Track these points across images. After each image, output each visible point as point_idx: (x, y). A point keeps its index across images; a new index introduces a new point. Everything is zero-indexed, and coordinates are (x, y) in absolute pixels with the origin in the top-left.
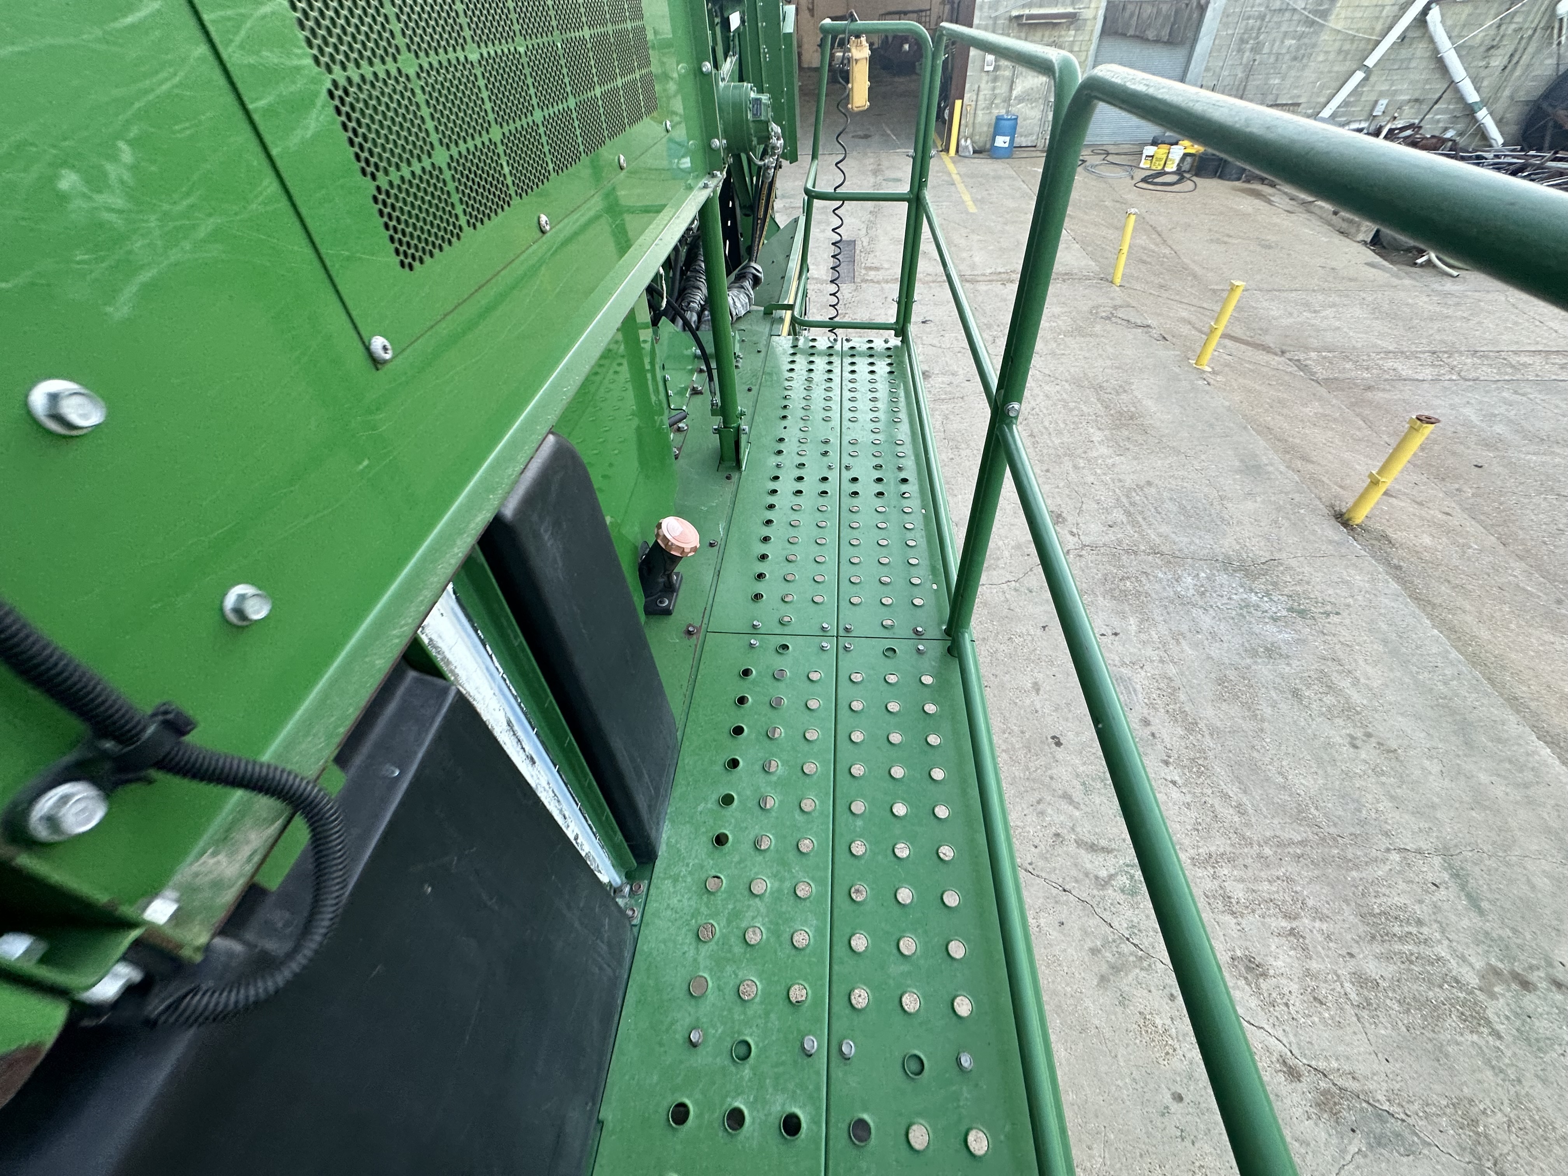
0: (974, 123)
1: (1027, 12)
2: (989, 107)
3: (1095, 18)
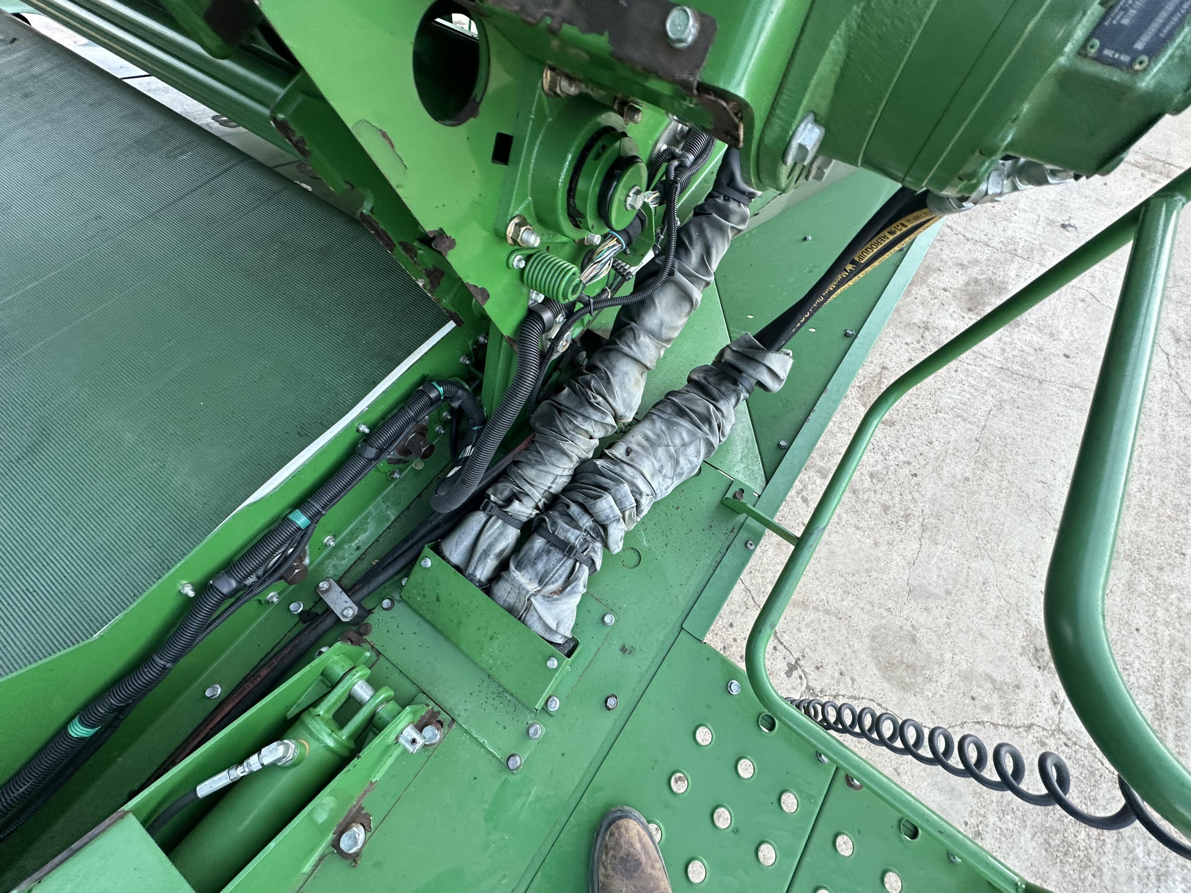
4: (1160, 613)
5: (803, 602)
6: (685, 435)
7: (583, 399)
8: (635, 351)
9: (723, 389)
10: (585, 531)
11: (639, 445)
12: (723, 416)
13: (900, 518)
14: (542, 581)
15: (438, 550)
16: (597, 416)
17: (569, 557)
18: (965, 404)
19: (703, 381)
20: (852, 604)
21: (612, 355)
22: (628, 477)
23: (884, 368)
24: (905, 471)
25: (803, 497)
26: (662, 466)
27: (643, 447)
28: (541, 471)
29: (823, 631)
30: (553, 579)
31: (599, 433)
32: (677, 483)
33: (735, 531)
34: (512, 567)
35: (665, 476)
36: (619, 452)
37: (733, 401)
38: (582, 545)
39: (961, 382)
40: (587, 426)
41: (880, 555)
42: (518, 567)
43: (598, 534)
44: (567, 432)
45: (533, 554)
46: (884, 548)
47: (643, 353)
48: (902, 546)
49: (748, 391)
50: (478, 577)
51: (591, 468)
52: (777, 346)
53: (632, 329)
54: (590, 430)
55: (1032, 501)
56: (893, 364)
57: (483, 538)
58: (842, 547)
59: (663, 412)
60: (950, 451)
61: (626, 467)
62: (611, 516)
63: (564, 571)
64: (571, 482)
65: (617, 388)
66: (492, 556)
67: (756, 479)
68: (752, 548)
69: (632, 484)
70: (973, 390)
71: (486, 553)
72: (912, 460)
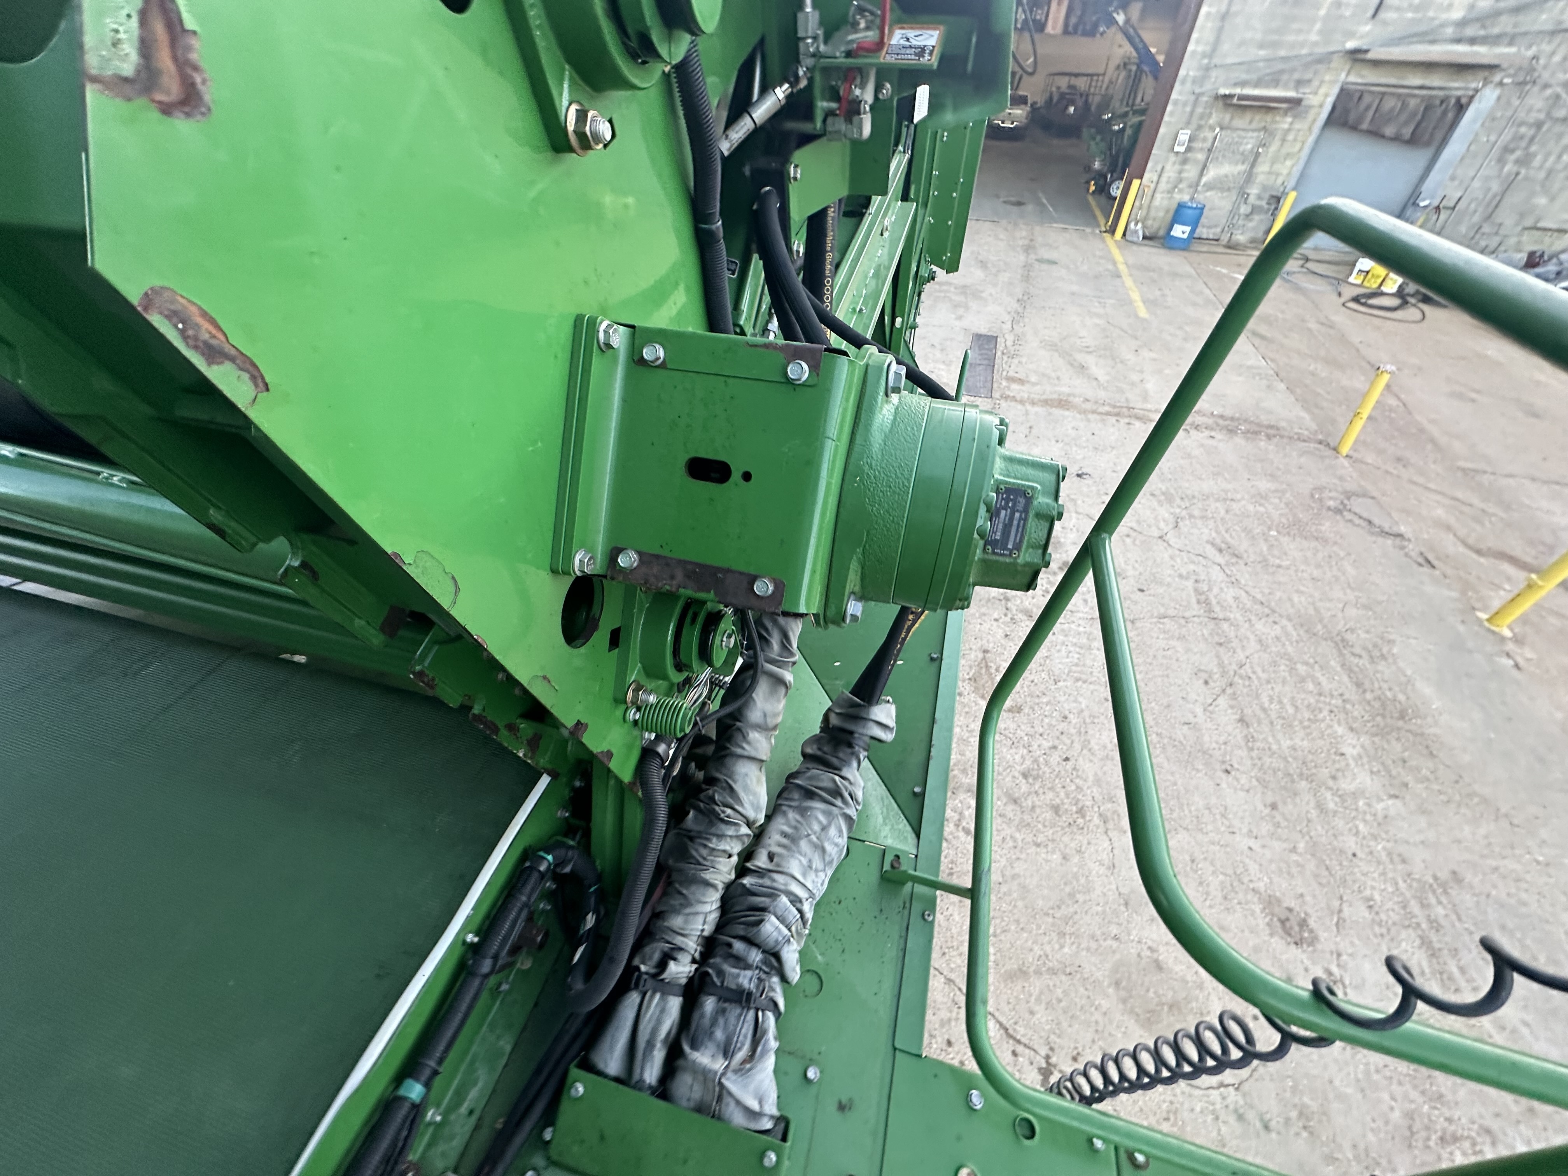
0: (1149, 207)
1: (1238, 91)
2: (1170, 192)
3: (1321, 106)
4: (1361, 827)
5: (1020, 970)
6: (821, 818)
7: (713, 818)
8: (749, 750)
9: (841, 755)
10: (757, 967)
11: (780, 845)
12: (851, 783)
13: (1075, 816)
14: (727, 1052)
15: (588, 1066)
16: (731, 831)
17: (749, 1009)
18: (1077, 665)
19: (819, 753)
20: (1074, 947)
21: (729, 761)
22: (782, 887)
23: (986, 652)
24: (1055, 758)
25: (964, 828)
26: (810, 861)
27: (784, 846)
28: (689, 914)
29: (1060, 1001)
30: (739, 1045)
31: (736, 848)
32: (830, 873)
33: (908, 905)
34: (686, 1048)
35: (816, 871)
36: (761, 861)
37: (855, 764)
38: (757, 987)
39: (1063, 643)
40: (724, 846)
41: (1075, 870)
42: (694, 1046)
43: (772, 967)
44: (705, 859)
45: (706, 1021)
46: (1076, 859)
47: (756, 749)
48: (1092, 849)
49: (865, 750)
50: (648, 1081)
51: (739, 890)
52: (875, 699)
53: (739, 729)
54: (728, 848)
55: (1188, 748)
56: (991, 645)
57: (641, 1027)
58: (1032, 876)
59: (791, 800)
60: (1088, 720)
61: (776, 876)
62: (780, 939)
63: (747, 1029)
64: (722, 916)
65: (742, 794)
66: (659, 1045)
67: (906, 838)
68: (931, 918)
69: (789, 894)
70: (1078, 650)
71: (650, 1045)
72: (1056, 742)
